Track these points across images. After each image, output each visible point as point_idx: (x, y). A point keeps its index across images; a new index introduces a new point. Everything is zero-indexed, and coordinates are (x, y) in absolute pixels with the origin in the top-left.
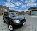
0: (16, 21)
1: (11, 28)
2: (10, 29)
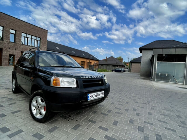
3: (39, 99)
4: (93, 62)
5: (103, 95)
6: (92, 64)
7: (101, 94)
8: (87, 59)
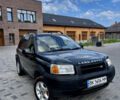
0: (59, 66)
1: (41, 92)
2: (39, 96)
3: (42, 85)
4: (97, 32)
5: (106, 81)
6: (96, 35)
7: (103, 80)
8: (90, 28)
